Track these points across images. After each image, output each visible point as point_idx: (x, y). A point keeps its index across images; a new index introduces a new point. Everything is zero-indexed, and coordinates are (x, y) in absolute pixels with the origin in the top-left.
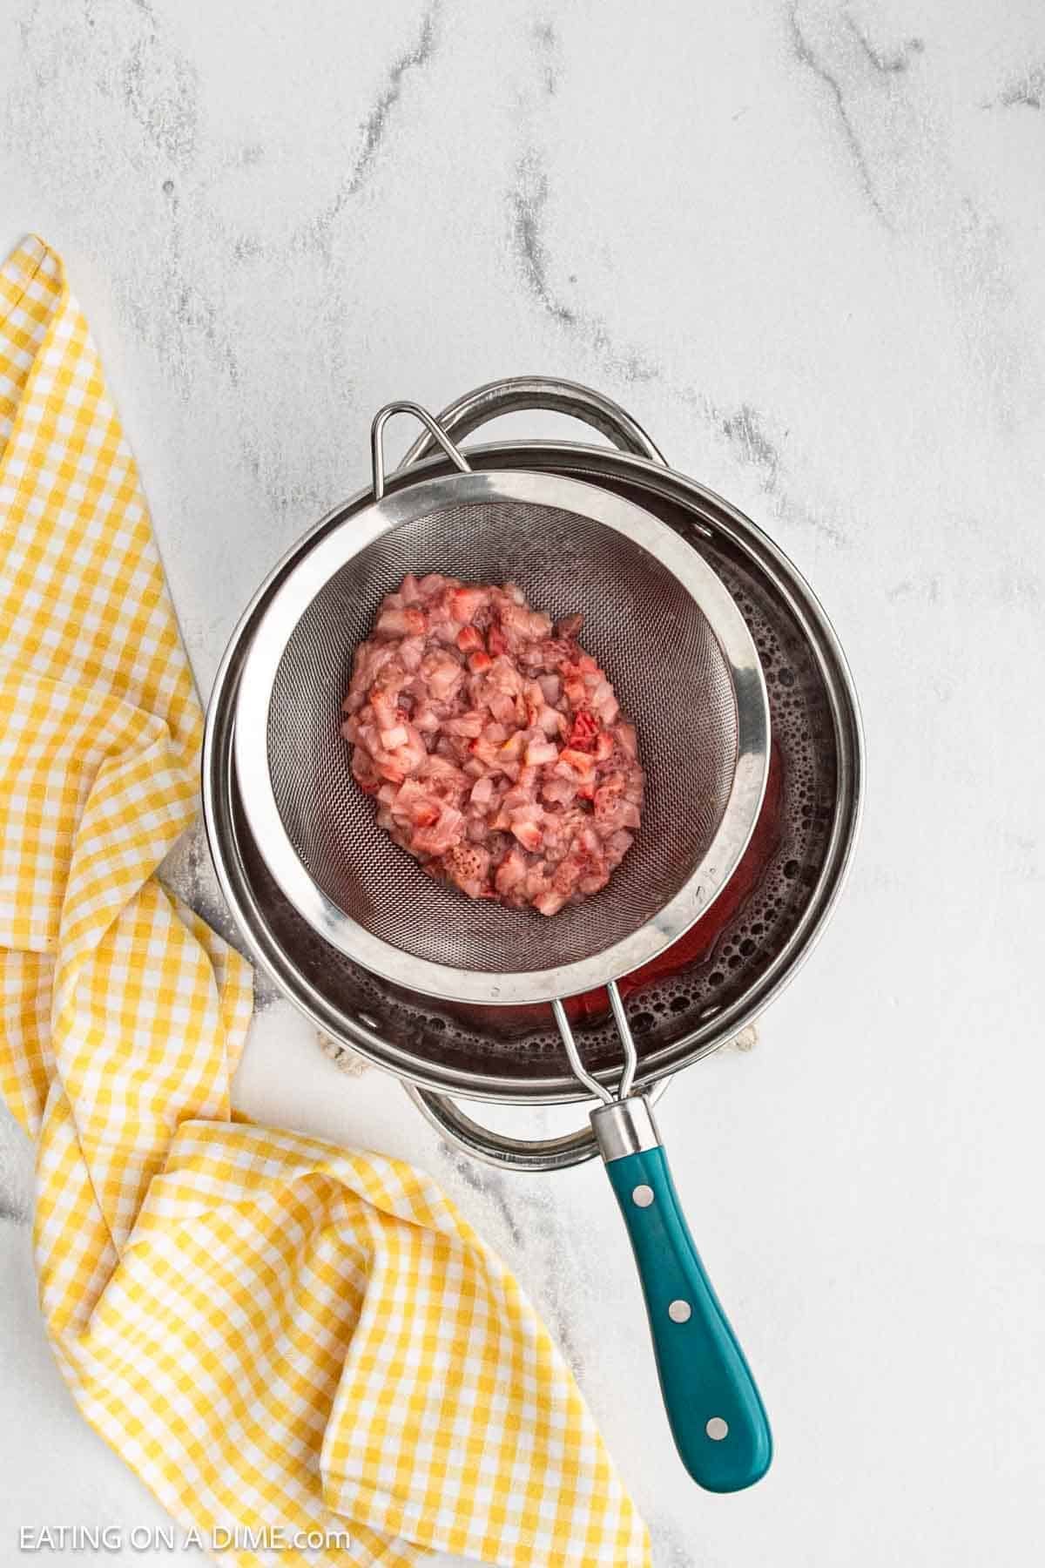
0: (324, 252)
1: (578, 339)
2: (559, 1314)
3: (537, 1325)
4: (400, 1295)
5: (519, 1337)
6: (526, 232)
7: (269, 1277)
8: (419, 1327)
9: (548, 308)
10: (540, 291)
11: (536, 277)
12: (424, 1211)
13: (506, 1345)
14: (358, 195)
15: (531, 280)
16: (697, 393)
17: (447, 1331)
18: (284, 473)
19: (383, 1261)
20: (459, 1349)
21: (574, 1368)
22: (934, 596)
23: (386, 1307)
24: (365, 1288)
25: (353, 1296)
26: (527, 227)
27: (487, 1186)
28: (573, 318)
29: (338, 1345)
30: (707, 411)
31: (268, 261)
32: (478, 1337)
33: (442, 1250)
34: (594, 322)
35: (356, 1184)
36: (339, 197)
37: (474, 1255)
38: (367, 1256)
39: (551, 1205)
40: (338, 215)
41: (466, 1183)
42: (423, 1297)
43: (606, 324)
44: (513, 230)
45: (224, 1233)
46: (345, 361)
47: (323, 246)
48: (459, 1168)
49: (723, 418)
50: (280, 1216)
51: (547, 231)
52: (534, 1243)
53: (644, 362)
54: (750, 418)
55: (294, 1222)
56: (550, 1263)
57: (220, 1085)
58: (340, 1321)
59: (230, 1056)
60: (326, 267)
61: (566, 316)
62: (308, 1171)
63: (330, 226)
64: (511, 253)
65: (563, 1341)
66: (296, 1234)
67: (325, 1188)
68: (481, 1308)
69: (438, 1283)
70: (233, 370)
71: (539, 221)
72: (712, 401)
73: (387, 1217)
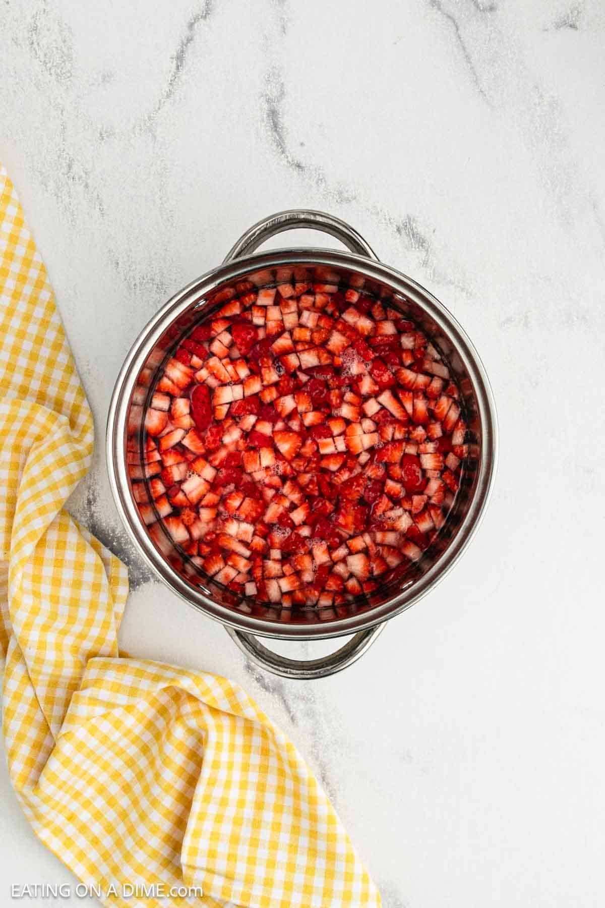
0: (153, 135)
1: (307, 180)
2: (320, 764)
3: (308, 771)
4: (224, 757)
5: (297, 779)
6: (273, 117)
7: (145, 749)
8: (237, 775)
9: (288, 161)
10: (283, 152)
11: (280, 144)
12: (236, 706)
13: (289, 784)
14: (172, 99)
15: (277, 146)
16: (379, 210)
17: (254, 777)
18: (134, 267)
19: (213, 737)
20: (261, 788)
21: (331, 796)
22: (526, 324)
23: (216, 765)
24: (203, 753)
25: (196, 758)
26: (273, 114)
27: (274, 690)
28: (303, 167)
29: (189, 789)
30: (385, 219)
31: (119, 141)
32: (272, 779)
33: (249, 728)
34: (316, 169)
35: (196, 692)
36: (160, 101)
37: (268, 732)
38: (204, 734)
39: (313, 699)
40: (160, 112)
41: (261, 689)
42: (238, 757)
43: (323, 170)
44: (265, 116)
45: (117, 724)
46: (168, 199)
47: (150, 131)
48: (257, 679)
49: (395, 224)
50: (151, 713)
51: (286, 116)
52: (304, 723)
53: (347, 192)
54: (412, 223)
55: (159, 716)
56: (314, 734)
57: (111, 636)
58: (189, 774)
59: (116, 618)
60: (154, 143)
61: (299, 166)
62: (166, 685)
63: (155, 119)
64: (264, 129)
65: (324, 780)
66: (160, 723)
67: (177, 695)
68: (273, 762)
69: (247, 749)
70: (101, 207)
71: (281, 110)
72: (388, 214)
73: (214, 711)
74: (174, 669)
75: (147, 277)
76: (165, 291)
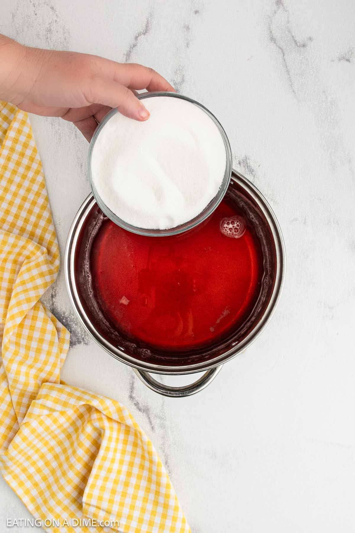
2: (165, 455)
3: (158, 458)
4: (113, 445)
5: (151, 462)
7: (69, 436)
8: (118, 456)
12: (122, 418)
13: (147, 464)
17: (128, 458)
19: (107, 433)
20: (131, 464)
21: (169, 473)
22: (305, 223)
23: (108, 449)
24: (101, 443)
25: (97, 444)
27: (144, 411)
29: (91, 461)
32: (138, 461)
33: (128, 430)
35: (100, 408)
37: (139, 434)
38: (102, 431)
39: (165, 418)
41: (137, 409)
42: (120, 446)
45: (55, 421)
48: (135, 404)
49: (239, 159)
50: (74, 417)
52: (158, 431)
54: (247, 160)
55: (78, 419)
56: (163, 438)
57: (57, 372)
58: (91, 452)
59: (61, 362)
62: (85, 403)
65: (166, 464)
66: (79, 423)
67: (90, 409)
68: (139, 451)
69: (125, 442)
70: (76, 133)
71: (181, 90)
72: (235, 153)
73: (110, 419)
74: (90, 394)
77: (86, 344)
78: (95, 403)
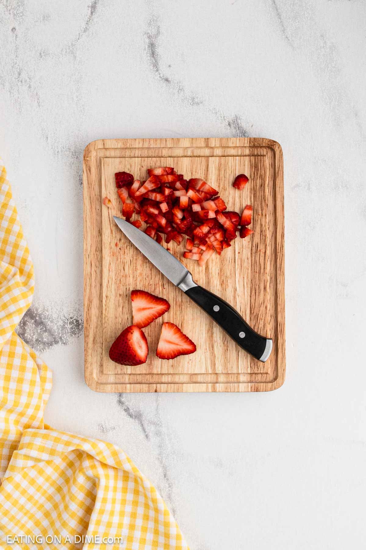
0: (74, 55)
1: (171, 89)
4: (110, 495)
5: (157, 510)
6: (152, 48)
7: (59, 489)
8: (118, 507)
9: (160, 77)
10: (157, 71)
11: (156, 65)
12: (119, 463)
13: (152, 513)
14: (87, 33)
15: (154, 66)
16: (217, 111)
17: (129, 509)
18: (58, 140)
19: (103, 482)
20: (134, 515)
22: (309, 189)
23: (105, 500)
24: (96, 493)
25: (92, 496)
26: (152, 46)
27: (136, 417)
28: (170, 81)
29: (86, 515)
30: (221, 117)
31: (52, 58)
32: (140, 510)
33: (126, 476)
34: (178, 83)
35: (92, 452)
36: (79, 34)
37: (139, 480)
38: (97, 480)
39: (160, 424)
40: (79, 41)
41: (128, 416)
42: (119, 496)
43: (182, 83)
44: (147, 47)
45: (41, 472)
46: (82, 97)
47: (73, 53)
48: (125, 410)
49: (228, 120)
50: (63, 465)
51: (160, 47)
52: (154, 439)
53: (197, 98)
54: (238, 120)
55: (68, 468)
56: (160, 446)
58: (86, 506)
59: (44, 404)
60: (74, 61)
61: (167, 80)
62: (74, 448)
63: (76, 45)
64: (146, 56)
65: (165, 477)
66: (69, 472)
67: (80, 455)
68: (141, 499)
69: (125, 490)
70: (39, 101)
71: (157, 43)
72: (223, 114)
73: (104, 465)
74: (79, 438)
75: (66, 147)
76: (77, 157)
77: (64, 343)
78: (86, 447)
